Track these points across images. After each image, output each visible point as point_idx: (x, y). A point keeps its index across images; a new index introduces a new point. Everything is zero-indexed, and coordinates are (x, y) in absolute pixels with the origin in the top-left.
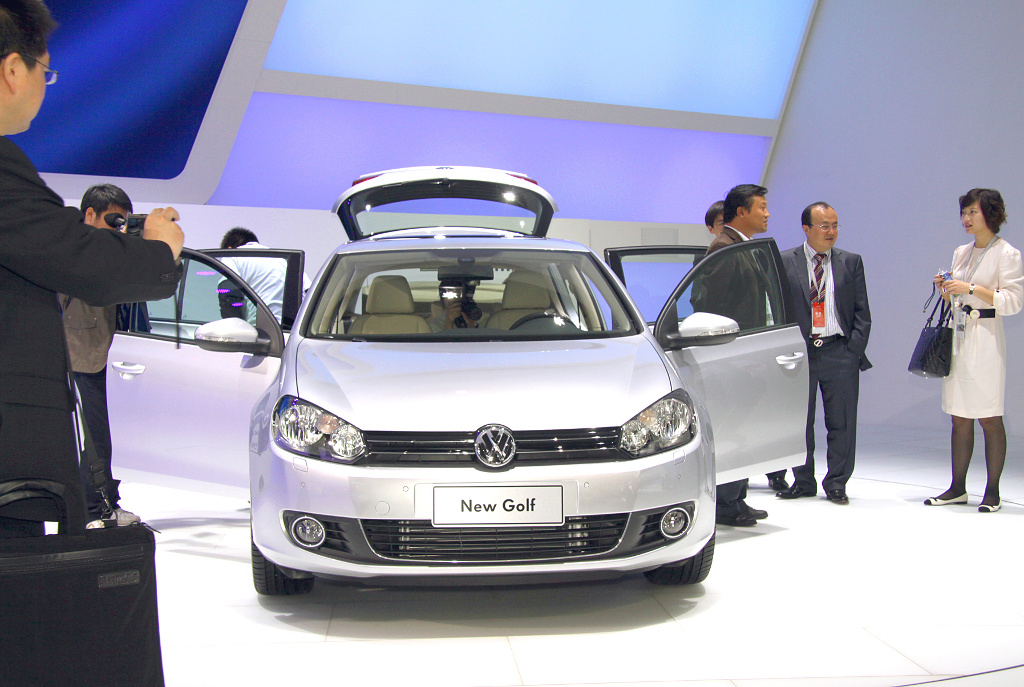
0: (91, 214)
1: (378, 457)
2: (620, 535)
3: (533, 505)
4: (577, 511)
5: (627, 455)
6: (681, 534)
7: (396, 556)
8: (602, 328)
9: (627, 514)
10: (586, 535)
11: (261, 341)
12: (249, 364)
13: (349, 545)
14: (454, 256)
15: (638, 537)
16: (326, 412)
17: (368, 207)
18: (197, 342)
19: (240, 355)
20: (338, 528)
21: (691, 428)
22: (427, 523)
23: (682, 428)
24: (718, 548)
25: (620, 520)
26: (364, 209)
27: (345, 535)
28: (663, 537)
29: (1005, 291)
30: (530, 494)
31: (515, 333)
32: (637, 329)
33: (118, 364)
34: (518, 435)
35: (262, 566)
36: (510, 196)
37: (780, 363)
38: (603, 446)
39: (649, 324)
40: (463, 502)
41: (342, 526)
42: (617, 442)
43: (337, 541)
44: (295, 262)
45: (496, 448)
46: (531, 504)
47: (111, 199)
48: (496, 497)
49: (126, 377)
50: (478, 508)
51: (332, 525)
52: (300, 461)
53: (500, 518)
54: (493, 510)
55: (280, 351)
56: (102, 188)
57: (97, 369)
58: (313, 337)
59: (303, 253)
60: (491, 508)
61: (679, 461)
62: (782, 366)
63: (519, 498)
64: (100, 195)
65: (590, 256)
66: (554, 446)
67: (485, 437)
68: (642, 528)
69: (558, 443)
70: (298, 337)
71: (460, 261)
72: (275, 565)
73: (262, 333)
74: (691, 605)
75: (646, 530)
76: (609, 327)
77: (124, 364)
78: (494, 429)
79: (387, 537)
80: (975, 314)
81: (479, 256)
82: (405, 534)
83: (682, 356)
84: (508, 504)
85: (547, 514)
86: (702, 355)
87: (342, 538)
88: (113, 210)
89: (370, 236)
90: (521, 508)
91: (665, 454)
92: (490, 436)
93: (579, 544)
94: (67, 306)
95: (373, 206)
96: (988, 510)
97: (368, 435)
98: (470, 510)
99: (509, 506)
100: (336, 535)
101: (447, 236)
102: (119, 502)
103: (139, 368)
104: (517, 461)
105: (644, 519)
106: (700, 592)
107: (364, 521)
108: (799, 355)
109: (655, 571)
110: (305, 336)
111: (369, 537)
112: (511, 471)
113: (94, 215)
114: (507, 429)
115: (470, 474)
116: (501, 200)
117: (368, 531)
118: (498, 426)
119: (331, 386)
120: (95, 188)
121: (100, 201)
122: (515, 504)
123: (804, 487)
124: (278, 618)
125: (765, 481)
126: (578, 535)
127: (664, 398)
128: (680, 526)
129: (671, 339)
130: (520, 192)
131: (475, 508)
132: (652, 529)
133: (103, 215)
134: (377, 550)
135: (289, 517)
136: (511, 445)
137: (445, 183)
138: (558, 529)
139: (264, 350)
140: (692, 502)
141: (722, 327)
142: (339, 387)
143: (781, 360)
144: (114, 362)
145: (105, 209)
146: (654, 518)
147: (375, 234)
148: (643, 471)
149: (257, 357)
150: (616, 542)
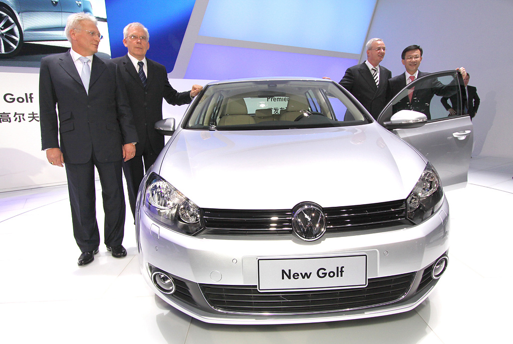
3: (342, 271)
4: (377, 274)
9: (415, 272)
13: (194, 298)
14: (266, 84)
15: (418, 285)
27: (190, 291)
28: (432, 279)
30: (340, 263)
31: (298, 123)
37: (455, 136)
40: (283, 271)
41: (187, 285)
46: (340, 271)
48: (311, 267)
50: (296, 276)
51: (180, 281)
52: (155, 228)
53: (314, 284)
54: (308, 277)
58: (188, 128)
60: (307, 276)
62: (457, 138)
63: (331, 266)
65: (333, 83)
70: (180, 128)
71: (269, 86)
78: (307, 206)
81: (278, 84)
90: (332, 274)
98: (289, 278)
99: (322, 273)
105: (423, 271)
110: (184, 128)
111: (206, 296)
114: (318, 205)
122: (327, 271)
129: (386, 126)
131: (294, 276)
132: (426, 277)
146: (429, 269)
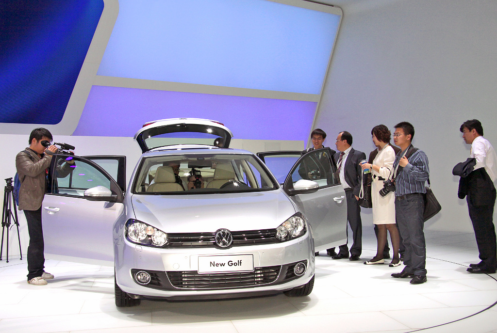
0: (34, 141)
1: (173, 245)
2: (277, 275)
3: (241, 263)
4: (259, 265)
5: (279, 241)
6: (302, 274)
7: (182, 287)
8: (258, 187)
9: (280, 266)
10: (262, 275)
11: (113, 196)
12: (108, 206)
13: (161, 283)
14: (195, 157)
15: (285, 276)
16: (148, 225)
17: (149, 137)
18: (85, 197)
19: (103, 202)
20: (156, 276)
21: (304, 228)
22: (195, 272)
23: (300, 228)
24: (316, 280)
25: (277, 269)
26: (148, 137)
27: (159, 279)
28: (295, 275)
29: (384, 168)
30: (239, 258)
31: (223, 190)
32: (276, 187)
33: (47, 208)
34: (233, 233)
35: (120, 294)
36: (210, 131)
37: (335, 200)
38: (263, 237)
39: (281, 184)
40: (211, 263)
41: (158, 275)
42: (275, 235)
43: (156, 282)
44: (122, 161)
45: (224, 239)
46: (240, 263)
47: (44, 134)
48: (225, 260)
49: (51, 213)
50: (217, 265)
51: (153, 274)
52: (139, 247)
53: (227, 269)
55: (122, 200)
56: (39, 130)
57: (37, 209)
58: (136, 193)
59: (126, 157)
60: (223, 265)
61: (301, 243)
62: (336, 202)
63: (235, 260)
64: (39, 132)
65: (253, 156)
66: (242, 238)
67: (219, 234)
68: (287, 271)
69: (245, 237)
70: (130, 194)
71: (198, 159)
72: (126, 293)
73: (113, 193)
74: (306, 305)
75: (288, 273)
76: (260, 187)
77: (50, 208)
78: (222, 231)
79: (177, 279)
80: (377, 178)
81: (206, 157)
82: (185, 277)
83: (295, 198)
84: (230, 263)
85: (247, 266)
86: (303, 198)
87: (158, 280)
88: (44, 139)
89: (151, 149)
90: (235, 264)
91: (294, 240)
92: (222, 234)
93: (259, 279)
94: (23, 182)
95: (151, 136)
96: (393, 266)
97: (169, 235)
98: (214, 266)
100: (156, 279)
101: (182, 149)
102: (44, 269)
103: (57, 209)
104: (233, 245)
105: (287, 268)
106: (308, 300)
107: (168, 272)
108: (342, 197)
109: (290, 290)
110: (134, 194)
111: (170, 279)
112: (231, 249)
113: (36, 141)
114: (228, 230)
115: (214, 250)
116: (206, 132)
117: (169, 276)
118: (224, 229)
119: (149, 214)
120: (36, 129)
121: (39, 135)
122: (233, 263)
123: (343, 254)
124: (128, 316)
125: (326, 252)
126: (259, 275)
127: (293, 216)
128: (302, 271)
129: (291, 192)
130: (214, 128)
132: (290, 272)
133: (40, 141)
134: (174, 285)
135: (135, 272)
136: (231, 238)
137: (182, 125)
138: (251, 273)
139: (115, 200)
140: (306, 260)
141: (312, 185)
142: (153, 214)
143: (335, 199)
144: (45, 207)
145: (41, 139)
146: (291, 267)
147: (153, 148)
148: (286, 247)
149: (111, 203)
150: (276, 277)
